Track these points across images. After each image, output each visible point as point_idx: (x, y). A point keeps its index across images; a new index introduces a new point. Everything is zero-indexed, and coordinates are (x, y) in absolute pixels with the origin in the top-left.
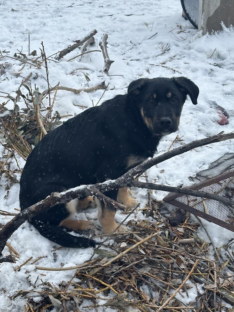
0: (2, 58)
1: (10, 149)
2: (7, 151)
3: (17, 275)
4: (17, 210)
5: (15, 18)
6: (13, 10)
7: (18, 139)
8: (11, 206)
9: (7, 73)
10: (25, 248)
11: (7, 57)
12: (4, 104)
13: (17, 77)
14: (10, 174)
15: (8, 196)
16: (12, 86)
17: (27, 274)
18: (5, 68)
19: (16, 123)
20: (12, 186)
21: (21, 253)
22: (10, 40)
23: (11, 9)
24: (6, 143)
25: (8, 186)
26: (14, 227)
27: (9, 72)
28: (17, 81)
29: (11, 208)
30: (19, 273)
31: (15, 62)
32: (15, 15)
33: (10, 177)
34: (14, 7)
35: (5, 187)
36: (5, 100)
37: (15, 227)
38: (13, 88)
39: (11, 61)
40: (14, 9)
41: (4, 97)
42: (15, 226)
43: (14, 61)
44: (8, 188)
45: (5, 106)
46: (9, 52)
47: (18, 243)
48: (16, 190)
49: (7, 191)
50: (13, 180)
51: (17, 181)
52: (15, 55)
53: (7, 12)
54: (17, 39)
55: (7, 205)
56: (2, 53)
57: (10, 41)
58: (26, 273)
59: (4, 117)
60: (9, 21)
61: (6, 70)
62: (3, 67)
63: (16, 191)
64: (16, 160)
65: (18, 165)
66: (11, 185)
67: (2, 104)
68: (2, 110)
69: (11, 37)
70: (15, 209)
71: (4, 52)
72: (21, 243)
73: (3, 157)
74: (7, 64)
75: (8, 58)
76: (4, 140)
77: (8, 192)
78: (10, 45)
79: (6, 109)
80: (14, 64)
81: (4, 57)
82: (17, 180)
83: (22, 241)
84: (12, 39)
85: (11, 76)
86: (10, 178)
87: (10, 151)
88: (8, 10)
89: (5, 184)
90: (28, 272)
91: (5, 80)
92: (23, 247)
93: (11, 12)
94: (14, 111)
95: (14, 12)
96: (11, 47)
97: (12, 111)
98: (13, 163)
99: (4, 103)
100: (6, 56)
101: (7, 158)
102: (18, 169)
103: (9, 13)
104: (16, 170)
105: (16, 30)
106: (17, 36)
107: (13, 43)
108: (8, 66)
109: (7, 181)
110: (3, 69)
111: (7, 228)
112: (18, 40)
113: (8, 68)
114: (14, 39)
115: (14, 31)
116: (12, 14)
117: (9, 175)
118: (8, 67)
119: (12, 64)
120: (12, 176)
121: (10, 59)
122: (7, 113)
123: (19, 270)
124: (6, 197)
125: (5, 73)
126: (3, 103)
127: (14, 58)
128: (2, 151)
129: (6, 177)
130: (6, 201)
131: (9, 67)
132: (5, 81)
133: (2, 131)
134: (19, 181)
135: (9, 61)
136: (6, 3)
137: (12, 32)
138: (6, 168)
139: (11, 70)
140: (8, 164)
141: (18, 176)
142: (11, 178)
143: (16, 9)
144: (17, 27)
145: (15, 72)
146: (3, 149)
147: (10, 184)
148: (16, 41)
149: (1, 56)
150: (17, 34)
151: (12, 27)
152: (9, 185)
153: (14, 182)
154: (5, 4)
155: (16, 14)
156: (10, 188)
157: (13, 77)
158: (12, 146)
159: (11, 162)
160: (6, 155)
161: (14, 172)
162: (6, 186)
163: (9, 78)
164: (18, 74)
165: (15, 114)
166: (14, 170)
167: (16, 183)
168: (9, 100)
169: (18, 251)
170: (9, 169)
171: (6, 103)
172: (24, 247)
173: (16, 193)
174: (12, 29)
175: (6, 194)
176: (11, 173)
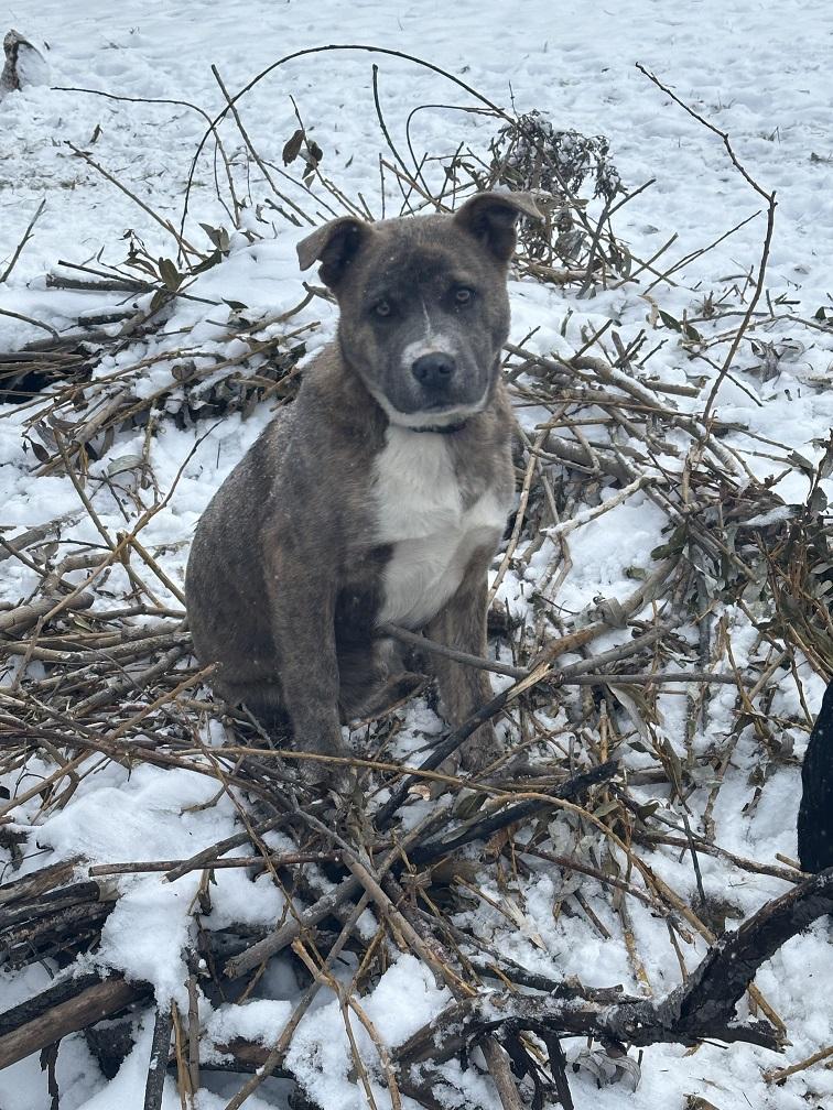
0: (771, 324)
1: (780, 642)
2: (765, 646)
3: (773, 1098)
4: (786, 861)
5: (820, 185)
6: (815, 158)
7: (811, 609)
8: (763, 845)
9: (785, 375)
10: (805, 1003)
11: (791, 319)
12: (770, 482)
13: (819, 393)
14: (770, 728)
15: (756, 806)
16: (799, 423)
17: (810, 1101)
18: (779, 357)
19: (810, 552)
20: (773, 774)
21: (789, 1018)
22: (795, 262)
23: (809, 155)
24: (768, 620)
25: (758, 769)
26: (792, 921)
27: (791, 373)
28: (818, 404)
29: (764, 850)
30: (780, 1090)
31: (816, 337)
32: (821, 177)
33: (772, 739)
34: (819, 148)
35: (748, 773)
36: (776, 470)
37: (796, 924)
38: (805, 428)
39: (803, 335)
40: (820, 155)
41: (769, 456)
42: (797, 920)
43: (814, 334)
44: (757, 779)
45: (772, 489)
46: (798, 303)
47: (782, 983)
48: (788, 789)
49: (754, 789)
50: (780, 755)
51: (795, 757)
52: (820, 315)
53: (793, 164)
54: (822, 257)
55: (749, 838)
56: (773, 304)
57: (796, 266)
58: (806, 1097)
59: (767, 527)
60: (797, 196)
61: (782, 365)
62: (775, 353)
63: (786, 794)
64: (799, 684)
65: (802, 701)
66: (772, 770)
67: (764, 482)
68: (763, 504)
69: (799, 251)
70: (778, 857)
71: (779, 301)
72: (796, 982)
73: (749, 667)
74: (785, 343)
75: (793, 322)
76: (761, 606)
77: (758, 792)
78: (797, 278)
79: (777, 501)
80: (812, 347)
81: (780, 318)
82: (794, 753)
83: (798, 977)
84: (804, 259)
85: (799, 386)
86: (769, 745)
87: (778, 648)
88: (799, 157)
89: (750, 761)
90: (813, 1095)
91: (774, 397)
92: (797, 999)
93: (808, 167)
94: (808, 509)
95: (820, 164)
96: (799, 284)
97: (798, 508)
98: (784, 692)
99: (772, 477)
100: (787, 316)
101: (765, 671)
102: (802, 715)
103: (800, 169)
104: (795, 719)
105: (819, 227)
106: (822, 247)
107: (807, 273)
108: (792, 351)
109: (760, 752)
110: (773, 360)
111: (767, 923)
112: (824, 262)
113: (790, 359)
114: (812, 258)
115: (815, 231)
116: (811, 172)
117: (767, 734)
118: (791, 355)
119: (807, 346)
120: (779, 737)
121: (798, 328)
122: (780, 513)
123: (782, 1083)
124: (748, 810)
125: (777, 373)
126: (766, 479)
127: (816, 323)
128: (747, 643)
129: (757, 738)
130: (746, 822)
131: (795, 355)
132: (773, 402)
133: (754, 577)
134: (801, 760)
135: (796, 333)
136: (793, 135)
137: (804, 233)
138: (757, 706)
139: (799, 365)
140: (767, 694)
141: (800, 742)
142: (774, 745)
143: (827, 156)
144: (825, 217)
145: (814, 375)
146: (753, 641)
147: (769, 766)
148: (817, 264)
149: (770, 316)
150: (822, 240)
151: (807, 217)
152: (764, 769)
153: (781, 759)
154: (790, 138)
155: (826, 173)
156: (766, 781)
157: (804, 389)
158: (789, 632)
159: (778, 688)
160: (764, 663)
161: (787, 726)
162: (754, 769)
163: (793, 393)
164: (824, 380)
165: (808, 519)
166: (785, 716)
167: (788, 763)
168: (790, 470)
169: (779, 1010)
170: (767, 713)
171: (779, 480)
172: (803, 998)
173: (788, 800)
174: (807, 223)
175: (749, 796)
176: (776, 727)
